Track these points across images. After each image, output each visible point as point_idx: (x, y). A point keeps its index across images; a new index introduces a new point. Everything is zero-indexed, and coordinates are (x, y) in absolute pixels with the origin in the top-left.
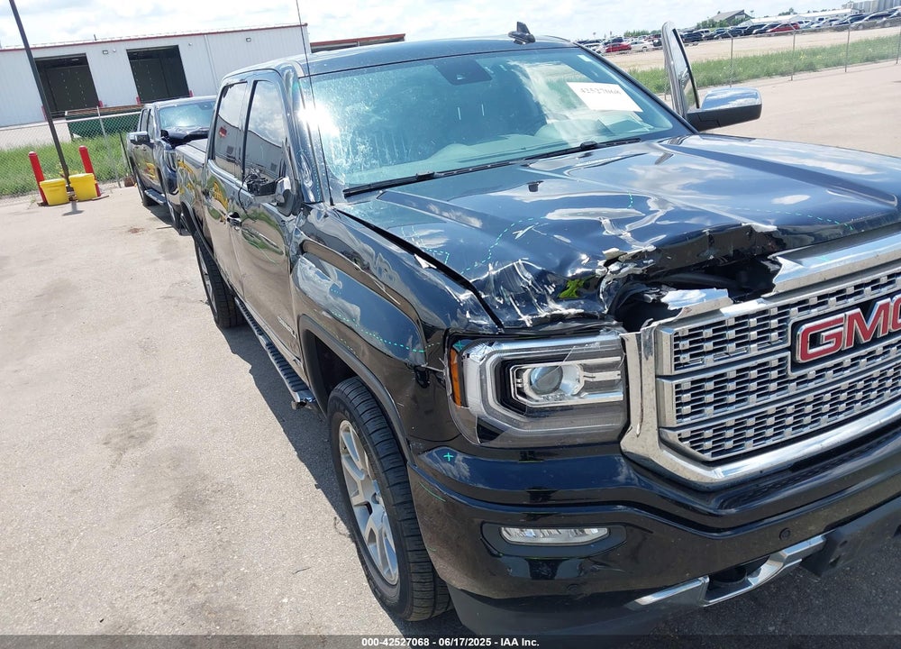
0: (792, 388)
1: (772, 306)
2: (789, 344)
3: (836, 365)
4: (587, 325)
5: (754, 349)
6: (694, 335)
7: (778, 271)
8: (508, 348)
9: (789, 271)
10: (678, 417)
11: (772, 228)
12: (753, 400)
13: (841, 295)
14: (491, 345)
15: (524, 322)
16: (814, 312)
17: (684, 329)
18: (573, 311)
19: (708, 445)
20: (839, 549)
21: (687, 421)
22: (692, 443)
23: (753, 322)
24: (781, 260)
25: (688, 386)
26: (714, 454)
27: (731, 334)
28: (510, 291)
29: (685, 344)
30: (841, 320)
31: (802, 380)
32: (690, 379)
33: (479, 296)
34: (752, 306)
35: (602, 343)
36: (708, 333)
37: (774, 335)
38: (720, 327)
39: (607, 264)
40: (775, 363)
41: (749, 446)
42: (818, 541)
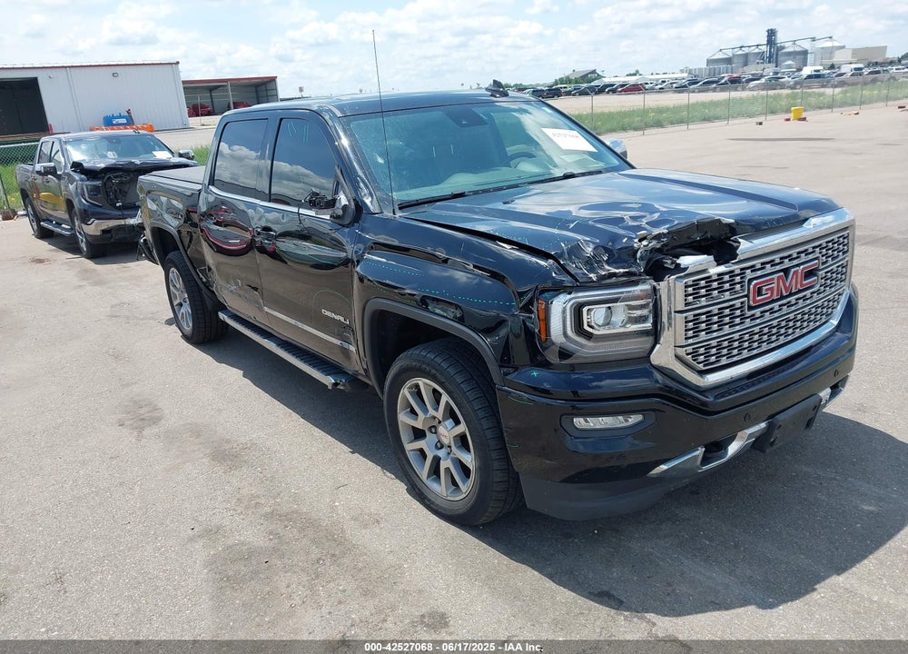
0: (748, 323)
1: (736, 268)
2: (746, 293)
3: (771, 309)
4: (631, 279)
5: (727, 296)
6: (695, 284)
7: (738, 247)
8: (582, 296)
9: (745, 246)
10: (686, 339)
11: (732, 221)
12: (727, 329)
13: (772, 263)
14: (570, 293)
15: (591, 278)
16: (759, 273)
17: (690, 280)
18: (622, 270)
19: (702, 358)
20: (776, 431)
21: (691, 341)
22: (693, 357)
23: (727, 278)
24: (740, 240)
25: (692, 318)
26: (704, 366)
27: (715, 285)
28: (579, 258)
29: (690, 289)
30: (773, 279)
31: (753, 318)
32: (692, 313)
33: (559, 263)
34: (722, 269)
35: (641, 291)
36: (703, 283)
37: (738, 287)
38: (709, 279)
39: (640, 240)
40: (739, 305)
41: (724, 361)
42: (763, 425)
